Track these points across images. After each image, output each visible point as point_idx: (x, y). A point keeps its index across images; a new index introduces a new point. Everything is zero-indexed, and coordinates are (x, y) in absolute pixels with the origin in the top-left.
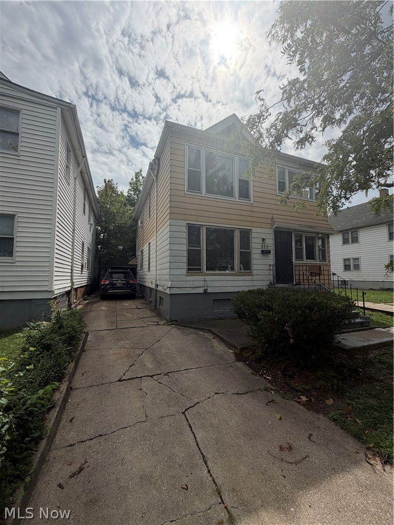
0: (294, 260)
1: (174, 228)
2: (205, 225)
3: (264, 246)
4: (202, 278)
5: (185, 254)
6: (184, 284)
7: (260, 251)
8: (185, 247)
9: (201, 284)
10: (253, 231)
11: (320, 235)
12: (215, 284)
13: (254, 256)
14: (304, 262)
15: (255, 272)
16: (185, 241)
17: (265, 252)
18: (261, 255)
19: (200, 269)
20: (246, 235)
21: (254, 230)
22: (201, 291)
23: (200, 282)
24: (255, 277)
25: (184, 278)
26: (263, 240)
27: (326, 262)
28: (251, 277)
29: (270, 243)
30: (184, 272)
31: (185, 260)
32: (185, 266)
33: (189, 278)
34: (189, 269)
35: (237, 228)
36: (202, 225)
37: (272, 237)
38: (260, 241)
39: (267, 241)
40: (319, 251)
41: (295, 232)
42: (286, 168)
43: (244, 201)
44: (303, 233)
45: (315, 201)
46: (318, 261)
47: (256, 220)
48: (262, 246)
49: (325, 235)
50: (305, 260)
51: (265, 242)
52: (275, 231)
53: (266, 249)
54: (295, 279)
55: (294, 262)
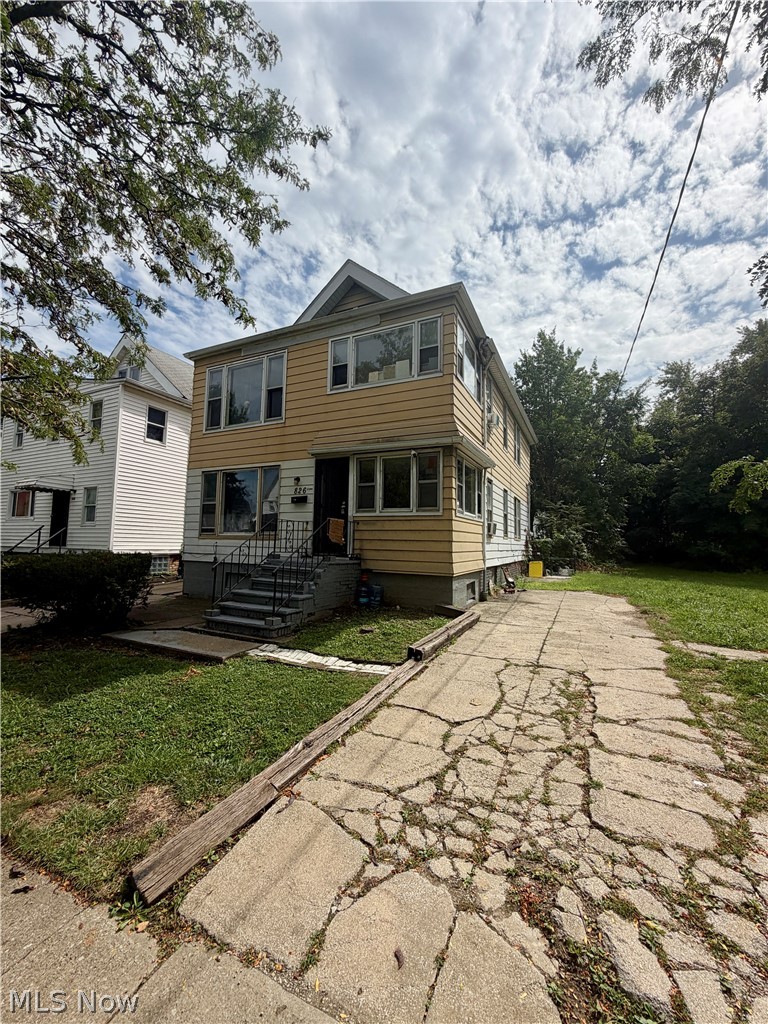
1: (191, 481)
2: (221, 471)
3: (298, 491)
4: (213, 542)
5: (199, 511)
6: (196, 550)
7: (291, 500)
8: (199, 503)
10: (282, 467)
12: (227, 551)
13: (281, 509)
14: (377, 513)
16: (199, 495)
17: (299, 501)
18: (292, 505)
19: (213, 530)
21: (284, 465)
22: (211, 559)
23: (212, 548)
25: (196, 541)
26: (297, 480)
27: (438, 511)
29: (309, 481)
30: (196, 533)
31: (198, 518)
32: (197, 526)
33: (202, 542)
34: (203, 531)
35: (259, 467)
36: (219, 471)
37: (312, 471)
38: (292, 482)
39: (303, 481)
40: (420, 487)
41: (359, 456)
42: (351, 336)
43: (273, 422)
44: (378, 455)
45: (416, 378)
46: (413, 510)
47: (288, 448)
48: (296, 490)
49: (440, 449)
50: (379, 510)
51: (300, 483)
52: (317, 461)
53: (302, 494)
54: (353, 549)
55: (350, 514)
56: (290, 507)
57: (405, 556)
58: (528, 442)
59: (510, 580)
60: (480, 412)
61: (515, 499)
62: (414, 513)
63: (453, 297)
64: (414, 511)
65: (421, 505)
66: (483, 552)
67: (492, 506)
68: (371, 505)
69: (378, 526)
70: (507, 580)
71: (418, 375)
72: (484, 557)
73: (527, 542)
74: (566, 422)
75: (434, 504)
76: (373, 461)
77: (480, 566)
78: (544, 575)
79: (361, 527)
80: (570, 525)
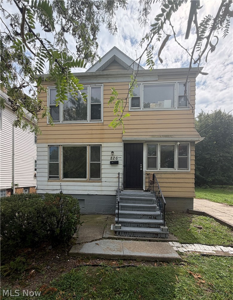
0: (145, 169)
1: (40, 150)
2: (61, 145)
3: (113, 158)
4: (59, 183)
5: (47, 166)
6: (46, 188)
7: (109, 162)
8: (47, 162)
9: (59, 187)
10: (102, 146)
11: (179, 143)
12: (69, 188)
13: (103, 167)
14: (158, 170)
15: (103, 180)
16: (47, 158)
17: (114, 163)
18: (110, 165)
19: (58, 177)
20: (96, 150)
21: (104, 145)
22: (58, 192)
23: (58, 186)
24: (103, 184)
25: (46, 183)
26: (113, 152)
27: (188, 170)
28: (100, 183)
29: (120, 155)
30: (46, 179)
31: (47, 171)
32: (47, 175)
33: (50, 183)
34: (50, 177)
35: (88, 145)
36: (60, 145)
37: (122, 149)
38: (110, 153)
39: (115, 153)
40: (179, 159)
41: (148, 143)
42: (142, 83)
43: (95, 122)
44: (158, 143)
45: (177, 109)
46: (176, 169)
47: (106, 136)
48: (111, 158)
49: (189, 143)
50: (159, 169)
52: (124, 144)
53: (115, 160)
54: (145, 187)
55: (144, 170)
56: (109, 166)
57: (173, 189)
65: (180, 167)
68: (155, 166)
69: (158, 176)
71: (178, 108)
76: (156, 146)
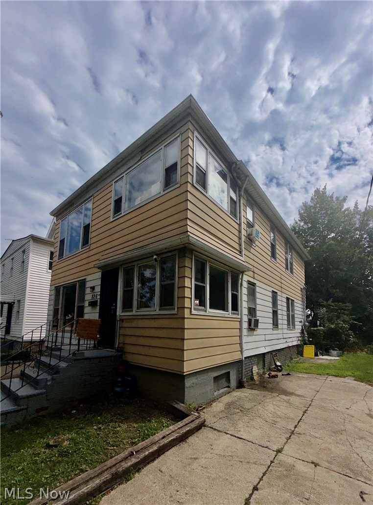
0: (119, 312)
2: (62, 285)
5: (52, 313)
10: (86, 280)
13: (85, 310)
14: (134, 313)
16: (53, 302)
17: (93, 304)
18: (91, 308)
21: (88, 278)
26: (93, 289)
29: (99, 291)
31: (51, 318)
34: (54, 326)
35: (77, 281)
39: (96, 289)
42: (125, 174)
45: (162, 194)
47: (90, 266)
48: (93, 295)
49: (176, 252)
50: (135, 310)
51: (95, 291)
52: (102, 273)
53: (95, 299)
54: (119, 343)
55: (118, 314)
58: (302, 258)
59: (278, 364)
60: (237, 226)
61: (288, 299)
62: (158, 312)
63: (189, 114)
64: (157, 310)
65: (162, 305)
66: (241, 344)
67: (255, 304)
69: (134, 324)
70: (276, 364)
71: (163, 191)
72: (242, 348)
73: (302, 330)
74: (336, 245)
75: (171, 304)
76: (132, 268)
77: (237, 356)
78: (316, 355)
79: (125, 324)
80: (338, 317)
